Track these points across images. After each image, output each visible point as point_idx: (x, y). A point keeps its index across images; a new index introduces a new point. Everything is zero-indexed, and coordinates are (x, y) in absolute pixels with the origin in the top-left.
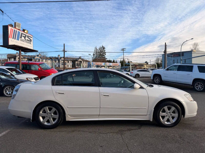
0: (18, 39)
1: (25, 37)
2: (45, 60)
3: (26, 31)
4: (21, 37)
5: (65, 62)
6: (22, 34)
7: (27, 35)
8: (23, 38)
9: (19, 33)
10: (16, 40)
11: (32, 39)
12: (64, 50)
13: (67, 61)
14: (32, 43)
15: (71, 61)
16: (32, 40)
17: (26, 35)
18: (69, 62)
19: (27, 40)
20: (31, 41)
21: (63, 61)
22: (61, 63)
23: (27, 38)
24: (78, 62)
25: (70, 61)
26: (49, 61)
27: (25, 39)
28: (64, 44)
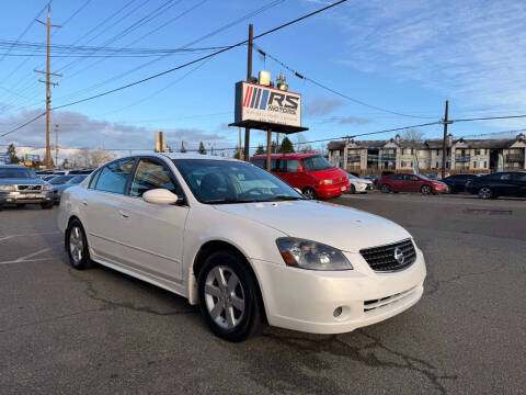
0: (263, 107)
1: (280, 101)
2: (409, 151)
3: (282, 87)
4: (271, 102)
5: (467, 152)
6: (273, 94)
7: (286, 94)
8: (275, 103)
9: (266, 93)
10: (258, 110)
11: (298, 102)
12: (446, 120)
13: (473, 152)
14: (298, 111)
15: (486, 149)
16: (299, 106)
17: (283, 96)
18: (479, 153)
19: (286, 106)
20: (296, 106)
21: (459, 152)
22: (453, 156)
23: (285, 102)
24: (512, 152)
25: (482, 151)
26: (422, 153)
27: (281, 105)
28: (447, 103)
